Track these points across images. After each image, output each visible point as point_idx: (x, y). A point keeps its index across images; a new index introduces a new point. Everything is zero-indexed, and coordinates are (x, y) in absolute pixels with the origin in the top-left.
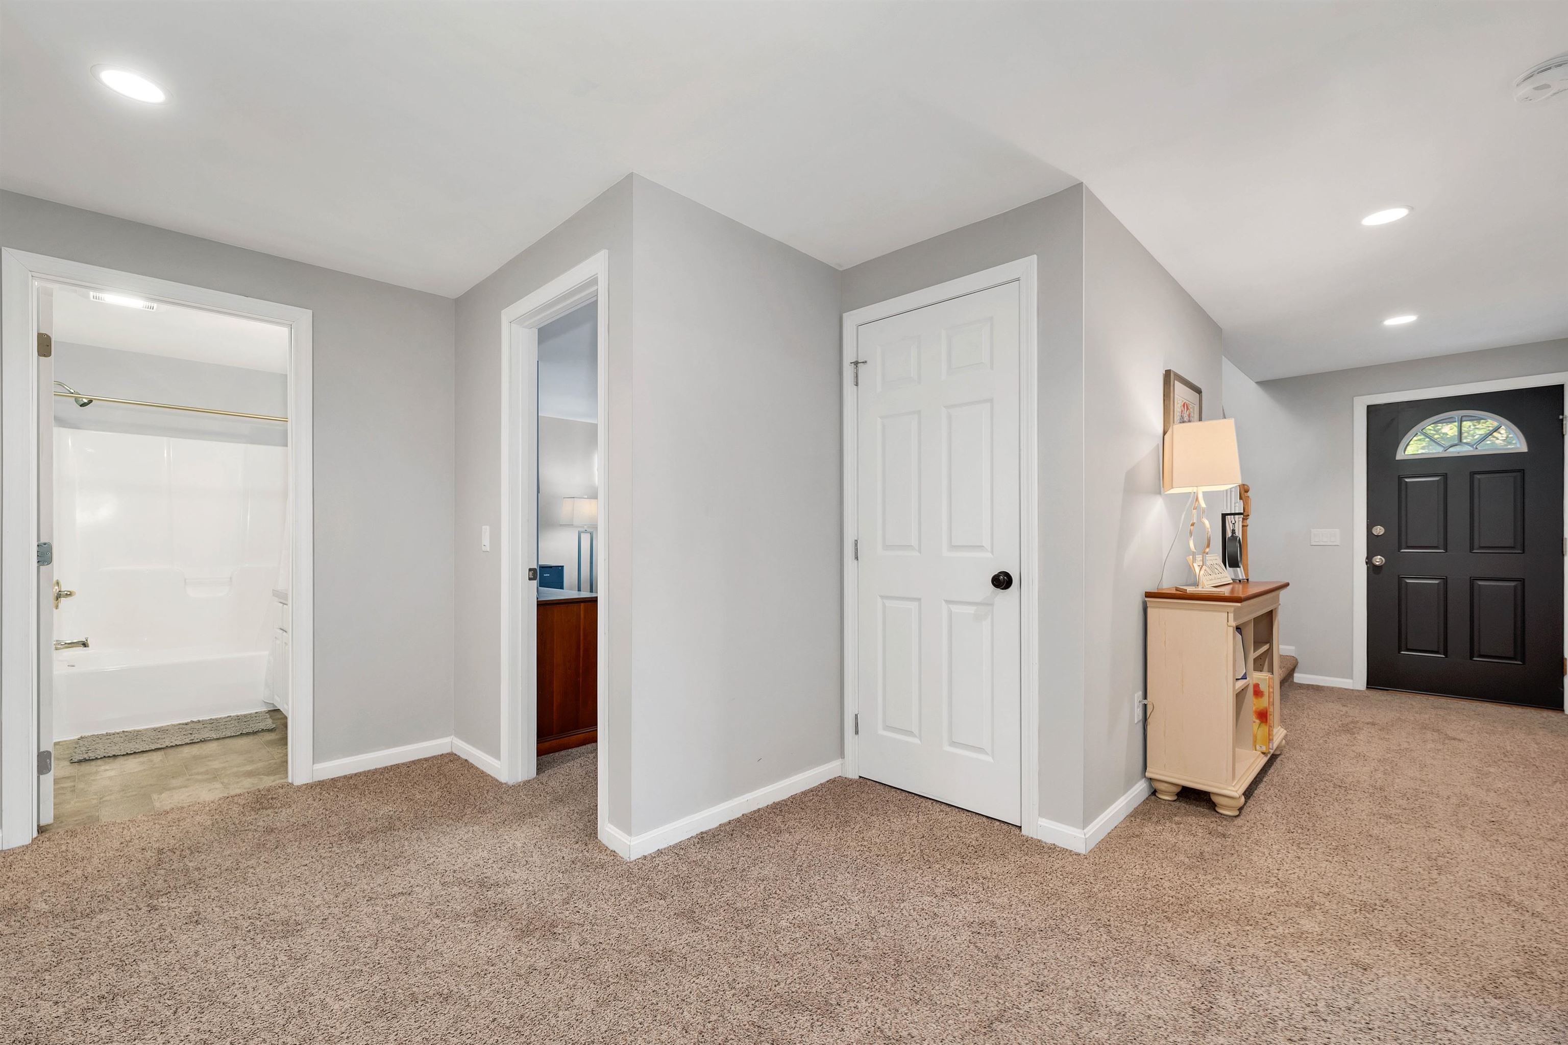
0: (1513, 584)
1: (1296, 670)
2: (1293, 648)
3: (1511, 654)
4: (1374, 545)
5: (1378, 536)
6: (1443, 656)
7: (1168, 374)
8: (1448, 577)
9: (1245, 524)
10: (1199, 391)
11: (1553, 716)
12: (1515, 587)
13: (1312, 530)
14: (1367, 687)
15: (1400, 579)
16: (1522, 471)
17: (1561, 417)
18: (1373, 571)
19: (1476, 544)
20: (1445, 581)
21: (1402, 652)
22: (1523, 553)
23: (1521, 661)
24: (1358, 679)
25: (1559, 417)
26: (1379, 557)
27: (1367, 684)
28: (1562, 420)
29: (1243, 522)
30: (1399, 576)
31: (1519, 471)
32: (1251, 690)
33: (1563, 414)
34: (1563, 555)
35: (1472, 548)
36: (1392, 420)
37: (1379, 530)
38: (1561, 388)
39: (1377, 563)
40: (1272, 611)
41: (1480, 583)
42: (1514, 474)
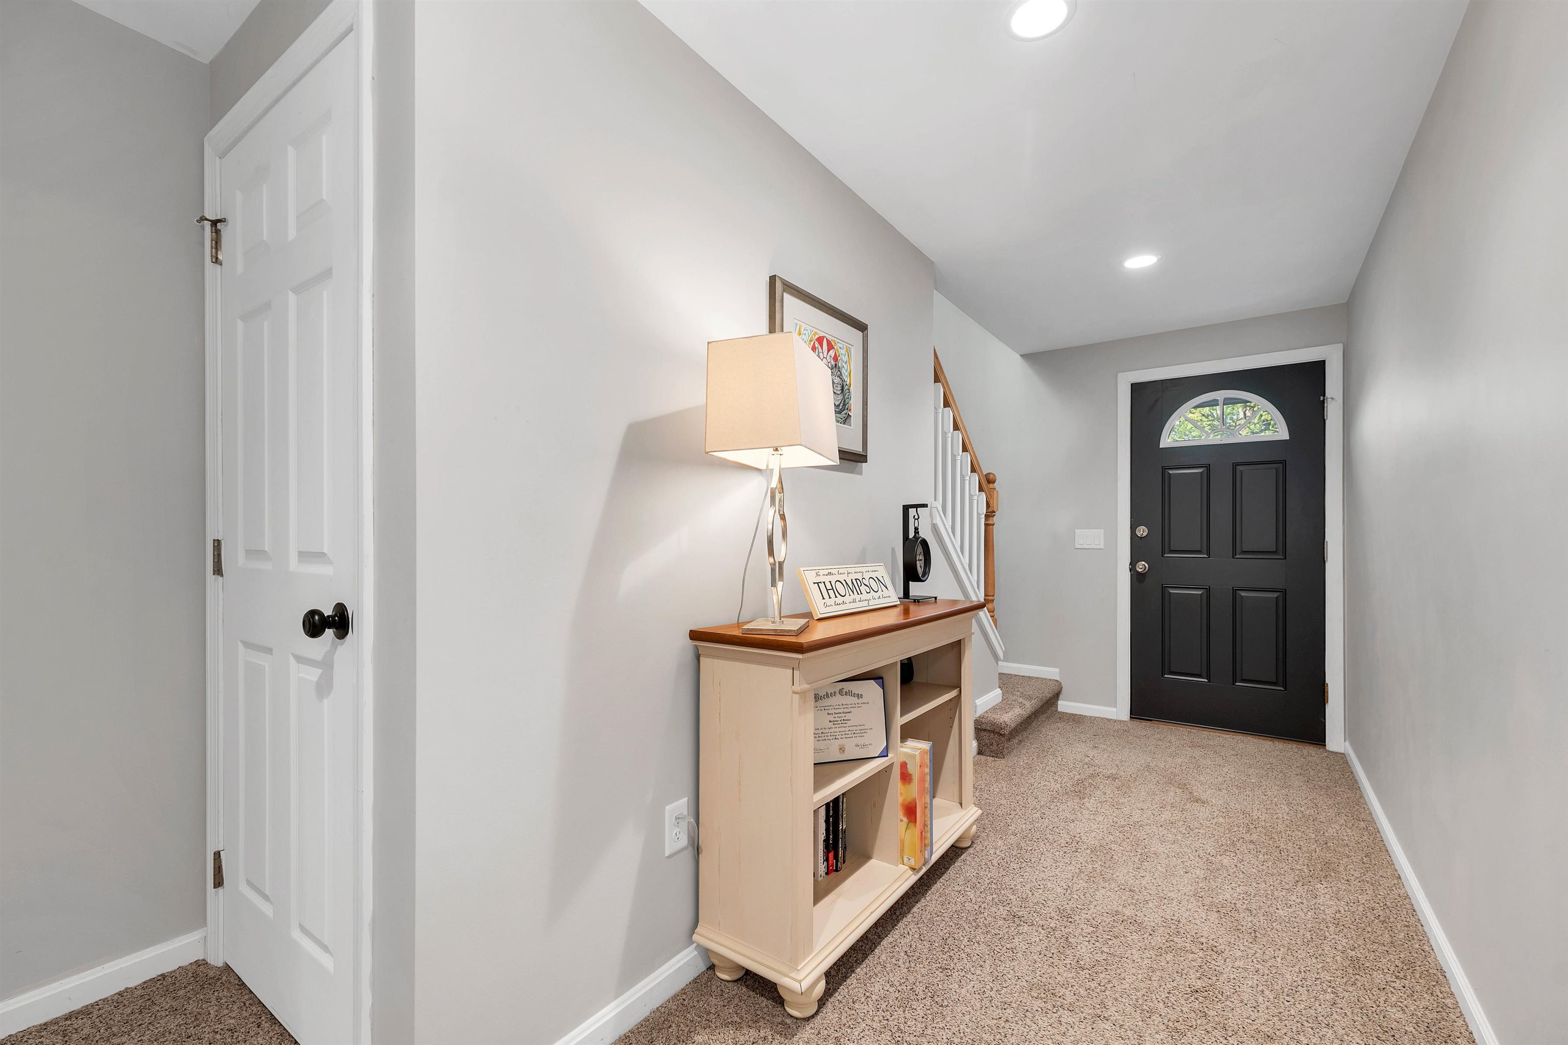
0: (1275, 595)
1: (1061, 696)
2: (1057, 670)
3: (1274, 680)
4: (1138, 549)
5: (1141, 538)
6: (1206, 680)
7: (773, 279)
8: (1211, 586)
9: (990, 522)
10: (861, 327)
11: (1313, 754)
12: (1277, 598)
13: (1076, 530)
14: (1131, 717)
15: (1163, 589)
16: (1284, 463)
17: (1322, 398)
18: (1137, 579)
19: (1238, 550)
20: (1208, 590)
21: (1166, 676)
22: (1285, 559)
23: (1283, 688)
24: (1121, 709)
25: (1320, 398)
26: (1143, 563)
27: (1131, 714)
28: (1323, 401)
29: (986, 520)
30: (1162, 585)
31: (1280, 462)
32: (896, 772)
33: (1324, 395)
34: (1324, 562)
35: (1234, 554)
36: (1156, 401)
37: (1142, 531)
38: (1323, 363)
39: (1140, 570)
40: (959, 643)
41: (1243, 594)
42: (1277, 465)
